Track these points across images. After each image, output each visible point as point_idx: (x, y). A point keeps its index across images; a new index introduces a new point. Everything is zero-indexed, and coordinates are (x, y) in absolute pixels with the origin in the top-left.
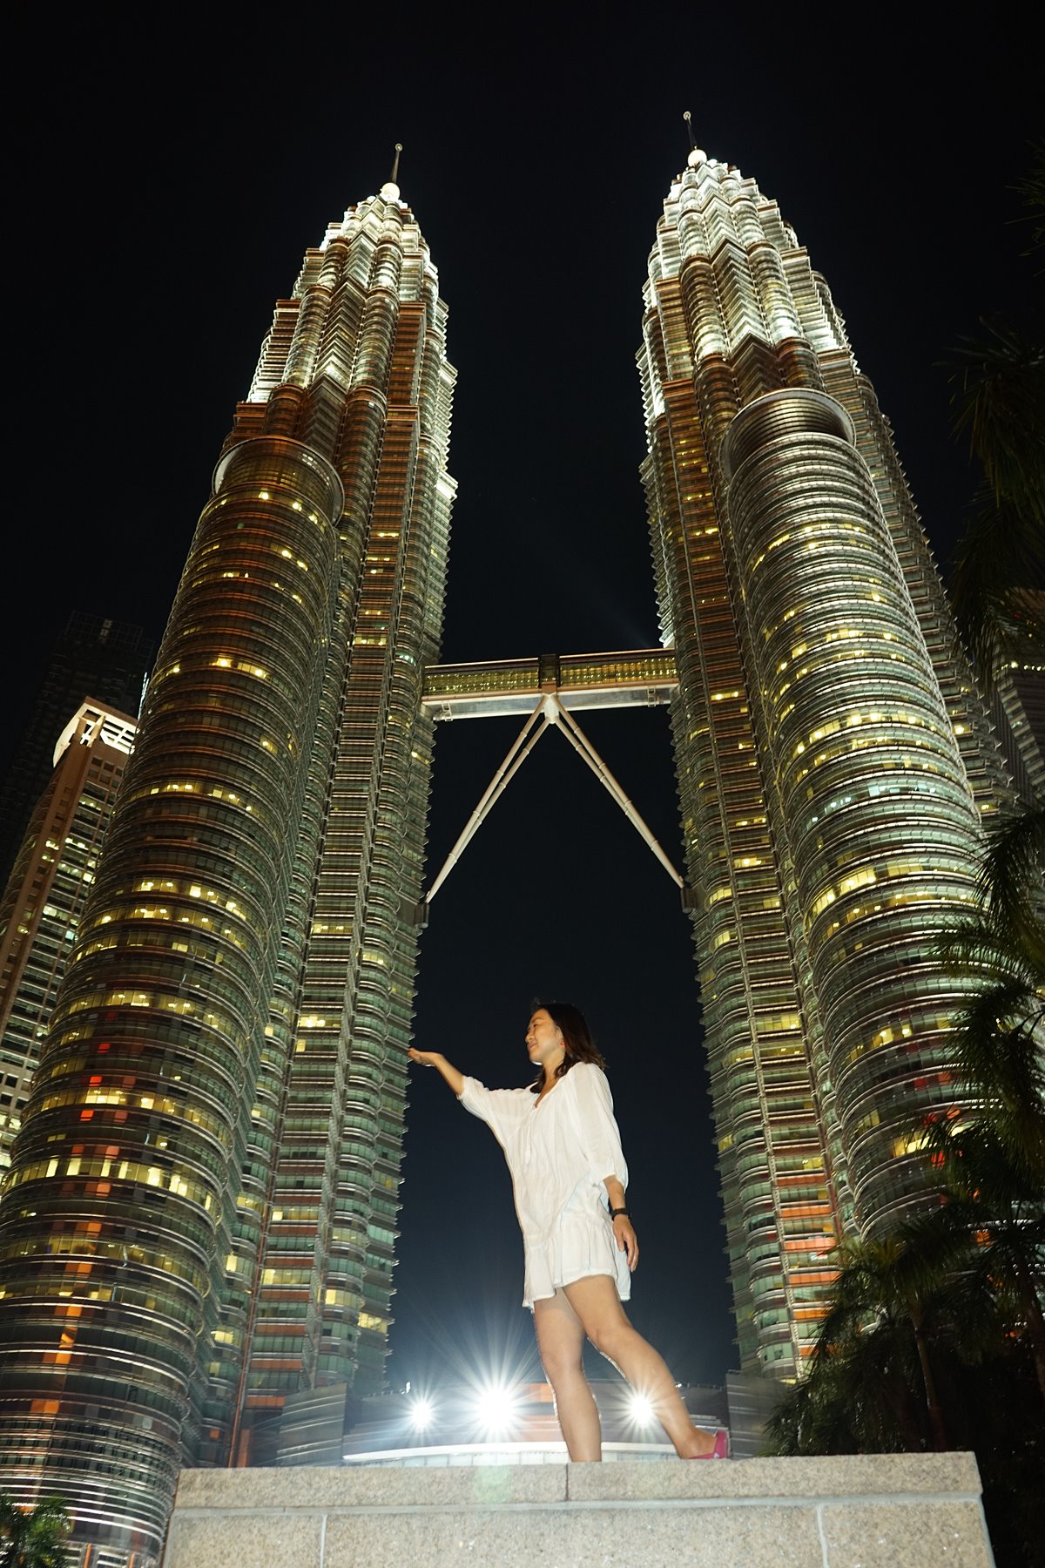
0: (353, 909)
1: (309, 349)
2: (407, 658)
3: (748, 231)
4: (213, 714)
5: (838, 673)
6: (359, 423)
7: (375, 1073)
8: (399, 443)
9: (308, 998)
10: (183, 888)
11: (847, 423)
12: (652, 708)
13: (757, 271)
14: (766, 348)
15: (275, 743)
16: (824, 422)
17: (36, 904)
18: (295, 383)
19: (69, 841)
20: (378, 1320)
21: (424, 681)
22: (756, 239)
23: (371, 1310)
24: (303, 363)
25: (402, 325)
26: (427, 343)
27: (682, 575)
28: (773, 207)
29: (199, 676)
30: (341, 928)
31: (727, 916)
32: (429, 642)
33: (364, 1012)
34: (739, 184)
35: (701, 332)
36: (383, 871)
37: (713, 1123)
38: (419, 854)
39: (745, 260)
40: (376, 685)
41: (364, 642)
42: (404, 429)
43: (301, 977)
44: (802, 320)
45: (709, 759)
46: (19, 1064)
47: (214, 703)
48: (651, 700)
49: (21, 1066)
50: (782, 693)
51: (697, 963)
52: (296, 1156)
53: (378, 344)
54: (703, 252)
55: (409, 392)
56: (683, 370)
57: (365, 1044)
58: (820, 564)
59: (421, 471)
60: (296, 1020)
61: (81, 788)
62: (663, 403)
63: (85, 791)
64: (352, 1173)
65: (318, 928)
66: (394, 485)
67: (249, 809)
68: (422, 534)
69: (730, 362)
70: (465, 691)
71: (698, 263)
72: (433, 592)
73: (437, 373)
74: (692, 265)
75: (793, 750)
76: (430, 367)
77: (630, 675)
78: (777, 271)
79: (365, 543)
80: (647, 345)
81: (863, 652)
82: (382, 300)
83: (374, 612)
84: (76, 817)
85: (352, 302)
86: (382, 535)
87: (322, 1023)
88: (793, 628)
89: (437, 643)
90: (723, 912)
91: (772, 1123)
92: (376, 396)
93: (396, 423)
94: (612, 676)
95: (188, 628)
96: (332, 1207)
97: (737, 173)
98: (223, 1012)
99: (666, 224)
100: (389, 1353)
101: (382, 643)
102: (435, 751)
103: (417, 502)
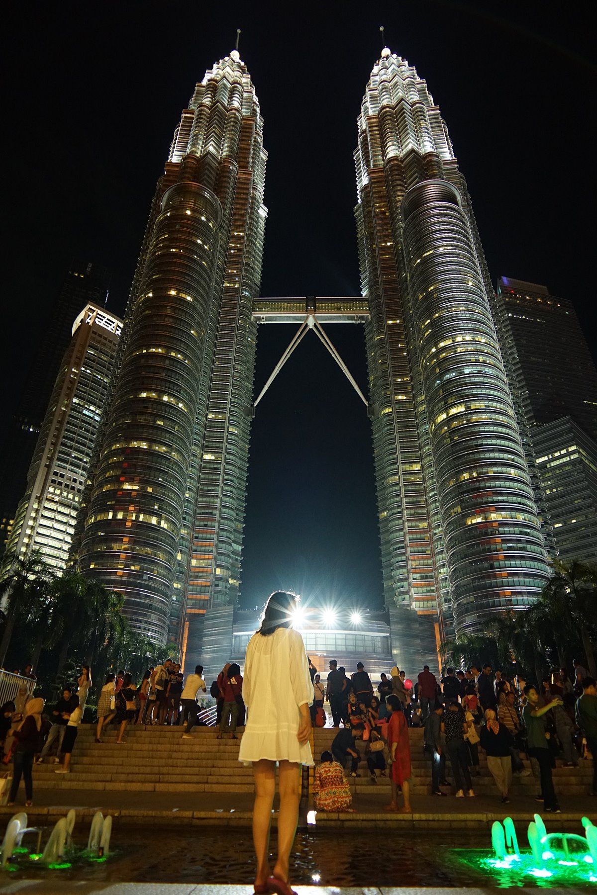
0: (226, 408)
1: (200, 137)
2: (247, 293)
3: (412, 94)
4: (170, 316)
5: (453, 317)
6: (225, 177)
7: (236, 481)
8: (244, 189)
9: (207, 446)
10: (160, 397)
11: (459, 198)
12: (356, 324)
13: (415, 116)
14: (418, 155)
15: (196, 332)
16: (449, 197)
17: (70, 398)
18: (194, 154)
19: (83, 369)
20: (235, 581)
21: (253, 304)
22: (415, 100)
23: (233, 577)
24: (197, 144)
25: (244, 128)
26: (255, 138)
27: (373, 264)
28: (423, 83)
29: (162, 298)
30: (220, 416)
31: (389, 420)
32: (255, 286)
33: (229, 454)
34: (407, 70)
35: (388, 145)
36: (237, 392)
37: (378, 507)
38: (251, 384)
39: (410, 110)
40: (235, 305)
41: (228, 285)
42: (246, 182)
43: (204, 437)
44: (436, 145)
45: (384, 350)
46: (65, 468)
47: (169, 312)
48: (356, 320)
49: (66, 469)
50: (426, 324)
51: (373, 439)
52: (203, 513)
53: (233, 137)
54: (390, 103)
55: (248, 163)
56: (378, 163)
57: (231, 467)
58: (447, 266)
59: (253, 203)
60: (202, 456)
61: (88, 344)
62: (367, 178)
63: (89, 346)
64: (226, 522)
65: (210, 416)
66: (242, 209)
67: (186, 361)
68: (254, 234)
69: (402, 162)
70: (271, 311)
71: (388, 109)
72: (256, 262)
73: (259, 153)
74: (385, 110)
75: (430, 350)
76: (257, 151)
77: (347, 309)
78: (425, 117)
79: (229, 237)
80: (360, 148)
81: (464, 308)
82: (235, 114)
83: (233, 271)
84: (86, 358)
85: (220, 113)
86: (236, 234)
87: (213, 458)
88: (433, 295)
89: (259, 287)
90: (388, 418)
91: (407, 508)
92: (233, 164)
93: (242, 178)
94: (339, 309)
95: (156, 275)
96: (218, 534)
97: (406, 63)
98: (177, 451)
99: (371, 86)
100: (240, 594)
101: (236, 286)
102: (258, 338)
103: (251, 218)
